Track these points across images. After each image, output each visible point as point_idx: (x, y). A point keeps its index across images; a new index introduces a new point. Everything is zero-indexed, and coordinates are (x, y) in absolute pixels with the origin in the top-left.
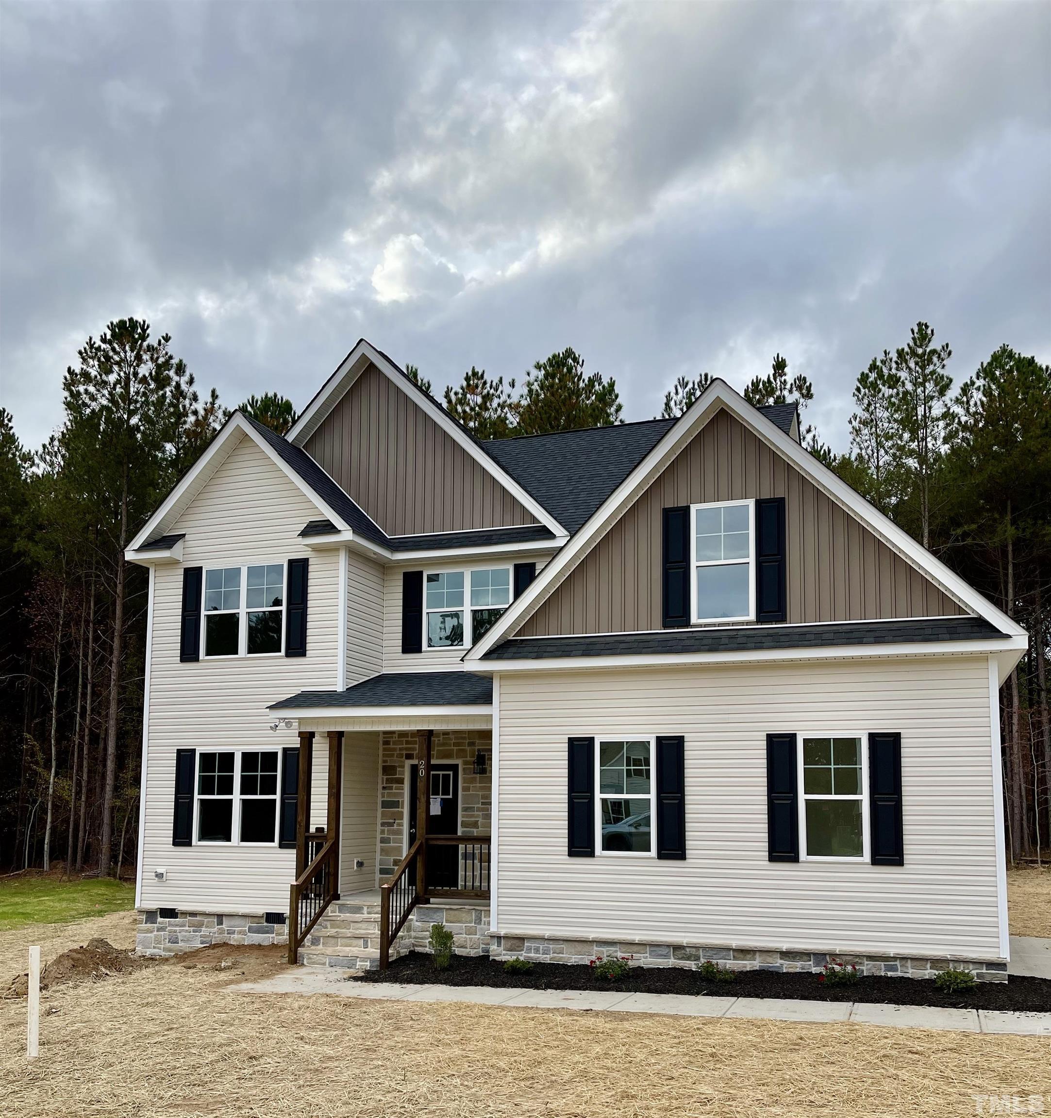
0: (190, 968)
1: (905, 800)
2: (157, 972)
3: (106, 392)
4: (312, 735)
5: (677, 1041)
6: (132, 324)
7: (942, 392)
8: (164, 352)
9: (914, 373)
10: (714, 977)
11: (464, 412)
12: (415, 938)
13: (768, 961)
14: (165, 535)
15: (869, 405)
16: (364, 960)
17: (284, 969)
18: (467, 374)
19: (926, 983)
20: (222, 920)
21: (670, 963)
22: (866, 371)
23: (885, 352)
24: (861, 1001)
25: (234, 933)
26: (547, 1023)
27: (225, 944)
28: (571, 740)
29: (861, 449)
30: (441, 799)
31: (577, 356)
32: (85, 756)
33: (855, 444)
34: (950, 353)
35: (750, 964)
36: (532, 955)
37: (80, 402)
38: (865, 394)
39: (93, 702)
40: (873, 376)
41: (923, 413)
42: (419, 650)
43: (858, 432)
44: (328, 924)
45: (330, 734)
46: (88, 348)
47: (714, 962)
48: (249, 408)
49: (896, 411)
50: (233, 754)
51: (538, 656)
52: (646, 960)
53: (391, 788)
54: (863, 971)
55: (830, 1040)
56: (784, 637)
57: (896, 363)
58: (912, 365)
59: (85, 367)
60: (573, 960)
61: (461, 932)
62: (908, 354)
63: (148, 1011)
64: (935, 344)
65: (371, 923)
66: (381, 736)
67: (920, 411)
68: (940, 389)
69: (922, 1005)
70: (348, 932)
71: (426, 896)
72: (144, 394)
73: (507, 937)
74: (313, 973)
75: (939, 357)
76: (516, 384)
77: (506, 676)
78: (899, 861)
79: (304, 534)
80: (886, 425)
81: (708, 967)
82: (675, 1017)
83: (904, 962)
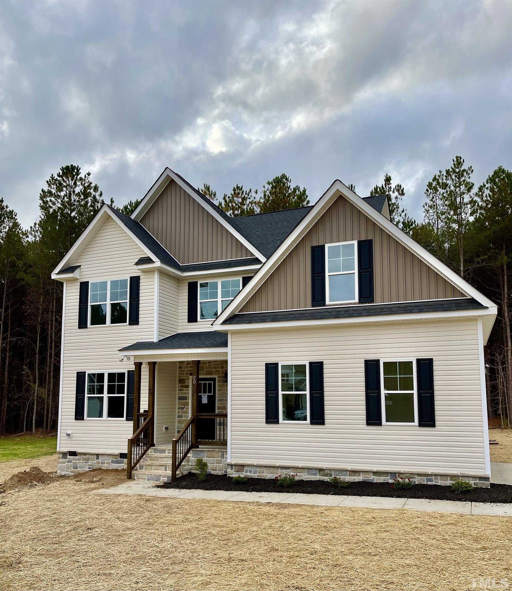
0: (78, 481)
1: (436, 393)
2: (61, 483)
3: (60, 201)
4: (141, 364)
5: (309, 519)
6: (72, 168)
7: (469, 190)
8: (88, 181)
9: (454, 181)
10: (337, 485)
11: (232, 206)
12: (191, 465)
13: (367, 477)
14: (71, 266)
15: (433, 198)
16: (164, 477)
17: (124, 482)
18: (234, 188)
19: (447, 488)
20: (99, 457)
21: (317, 478)
22: (431, 181)
23: (440, 171)
24: (412, 497)
25: (104, 463)
26: (245, 510)
27: (100, 469)
28: (267, 365)
29: (429, 220)
30: (208, 395)
31: (288, 177)
32: (52, 377)
33: (426, 217)
34: (472, 171)
35: (358, 478)
36: (248, 474)
37: (48, 206)
38: (431, 193)
39: (55, 350)
40: (434, 184)
41: (459, 201)
42: (196, 321)
43: (428, 211)
44: (148, 459)
45: (149, 363)
46: (51, 179)
47: (338, 477)
48: (129, 207)
49: (446, 200)
50: (104, 374)
51: (250, 322)
52: (305, 477)
53: (183, 390)
54: (415, 482)
55: (389, 519)
56: (373, 310)
57: (446, 176)
58: (453, 177)
59: (50, 189)
60: (269, 477)
61: (214, 462)
62: (451, 172)
63: (48, 504)
64: (465, 167)
65: (169, 458)
66: (178, 364)
67: (458, 200)
68: (468, 189)
69: (443, 500)
70: (157, 463)
71: (197, 444)
72: (78, 201)
73: (236, 465)
74: (138, 484)
75: (467, 173)
76: (258, 192)
77: (234, 332)
78: (433, 425)
79: (137, 264)
80: (442, 207)
81: (334, 480)
82: (312, 507)
83: (436, 477)
